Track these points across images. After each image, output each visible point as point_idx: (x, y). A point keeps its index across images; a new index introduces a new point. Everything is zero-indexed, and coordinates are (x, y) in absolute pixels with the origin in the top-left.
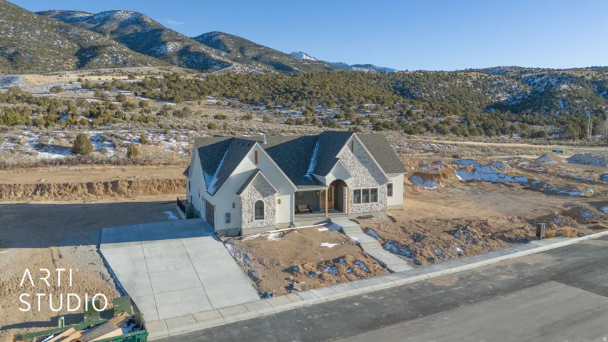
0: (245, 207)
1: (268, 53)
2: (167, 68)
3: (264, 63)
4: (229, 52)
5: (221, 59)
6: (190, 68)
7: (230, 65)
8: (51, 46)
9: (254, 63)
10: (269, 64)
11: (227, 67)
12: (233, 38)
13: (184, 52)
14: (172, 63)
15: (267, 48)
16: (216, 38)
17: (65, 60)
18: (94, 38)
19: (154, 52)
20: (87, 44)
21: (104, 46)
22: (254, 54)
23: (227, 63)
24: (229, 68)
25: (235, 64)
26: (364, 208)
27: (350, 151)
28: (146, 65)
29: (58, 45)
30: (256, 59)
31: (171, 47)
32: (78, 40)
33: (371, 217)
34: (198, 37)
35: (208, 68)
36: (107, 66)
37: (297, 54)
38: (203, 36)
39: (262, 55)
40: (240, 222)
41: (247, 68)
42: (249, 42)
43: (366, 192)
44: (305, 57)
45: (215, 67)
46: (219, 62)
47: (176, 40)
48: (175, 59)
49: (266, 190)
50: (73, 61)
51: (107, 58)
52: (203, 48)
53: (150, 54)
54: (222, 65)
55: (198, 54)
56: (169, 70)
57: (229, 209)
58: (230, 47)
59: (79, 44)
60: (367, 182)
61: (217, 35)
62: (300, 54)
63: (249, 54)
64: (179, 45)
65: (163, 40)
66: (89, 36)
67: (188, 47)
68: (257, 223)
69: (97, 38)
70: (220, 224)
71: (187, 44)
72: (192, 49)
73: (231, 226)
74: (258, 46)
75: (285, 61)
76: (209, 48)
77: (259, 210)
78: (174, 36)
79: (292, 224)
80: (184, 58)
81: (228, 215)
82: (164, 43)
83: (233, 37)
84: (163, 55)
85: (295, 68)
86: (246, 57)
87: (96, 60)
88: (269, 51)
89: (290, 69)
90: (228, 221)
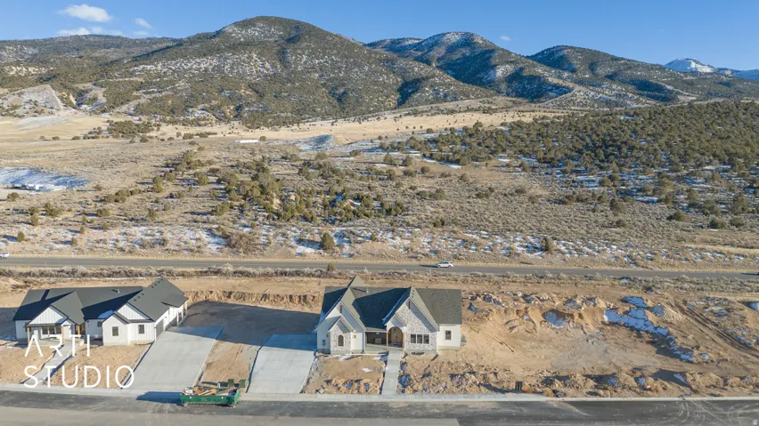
0: (332, 338)
1: (630, 68)
2: (490, 100)
3: (623, 82)
4: (573, 71)
5: (561, 82)
6: (519, 97)
7: (570, 90)
8: (376, 83)
9: (606, 84)
10: (629, 83)
11: (565, 93)
12: (581, 52)
13: (515, 77)
14: (499, 92)
15: (629, 60)
16: (561, 54)
17: (388, 97)
18: (418, 69)
19: (481, 79)
20: (410, 77)
21: (427, 78)
22: (609, 70)
23: (568, 88)
24: (569, 94)
25: (577, 88)
26: (418, 347)
27: (407, 308)
28: (468, 97)
29: (383, 80)
30: (611, 77)
31: (500, 72)
32: (404, 71)
33: (423, 353)
34: (537, 55)
35: (541, 96)
36: (427, 102)
37: (682, 62)
38: (543, 52)
39: (620, 72)
40: (329, 346)
41: (592, 93)
42: (606, 55)
43: (420, 336)
44: (693, 65)
45: (551, 94)
46: (556, 87)
47: (508, 63)
48: (503, 87)
49: (345, 329)
50: (395, 97)
51: (428, 92)
52: (540, 70)
53: (474, 83)
54: (561, 90)
55: (532, 78)
56: (491, 103)
57: (325, 338)
58: (576, 63)
59: (403, 78)
60: (421, 329)
61: (561, 50)
62: (687, 62)
63: (601, 71)
64: (510, 68)
65: (493, 63)
66: (413, 68)
67: (522, 69)
68: (339, 348)
69: (422, 69)
70: (320, 346)
71: (522, 65)
72: (526, 73)
73: (326, 347)
74: (617, 59)
75: (655, 78)
76: (548, 69)
77: (341, 341)
78: (506, 57)
79: (363, 352)
80: (515, 84)
81: (324, 341)
82: (494, 67)
83: (583, 51)
84: (490, 82)
85: (669, 87)
86: (596, 75)
87: (417, 96)
88: (631, 65)
89: (659, 89)
90: (324, 344)
